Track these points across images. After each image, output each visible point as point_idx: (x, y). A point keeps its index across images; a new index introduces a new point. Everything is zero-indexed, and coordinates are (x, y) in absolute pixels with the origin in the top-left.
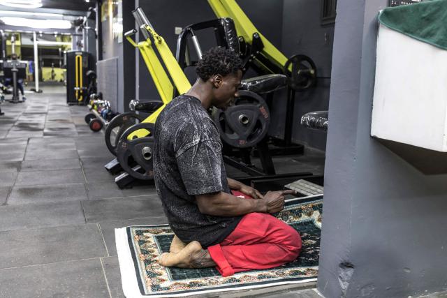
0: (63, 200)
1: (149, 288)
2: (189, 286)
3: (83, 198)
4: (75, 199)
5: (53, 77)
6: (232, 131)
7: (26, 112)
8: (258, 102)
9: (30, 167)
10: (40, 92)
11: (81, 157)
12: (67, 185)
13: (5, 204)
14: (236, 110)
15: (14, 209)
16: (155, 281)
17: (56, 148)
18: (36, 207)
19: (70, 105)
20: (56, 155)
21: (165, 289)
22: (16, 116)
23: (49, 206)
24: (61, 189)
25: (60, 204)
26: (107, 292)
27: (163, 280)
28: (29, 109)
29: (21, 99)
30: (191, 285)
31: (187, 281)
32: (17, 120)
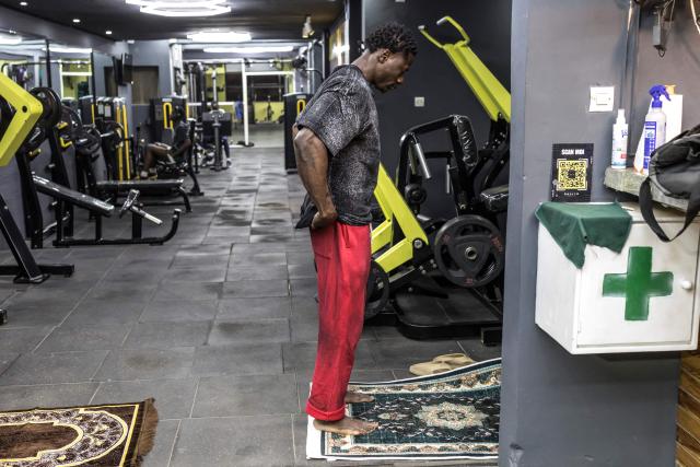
0: (264, 341)
1: (330, 450)
2: (367, 451)
3: (285, 339)
4: (276, 341)
5: (269, 117)
6: (458, 268)
7: (231, 189)
8: (490, 232)
9: (232, 292)
10: (251, 145)
11: (291, 277)
12: (270, 320)
13: (205, 344)
14: (461, 241)
15: (214, 351)
16: (338, 442)
17: (263, 262)
18: (237, 350)
19: (289, 173)
20: (262, 273)
21: (344, 451)
22: (218, 197)
23: (249, 349)
24: (262, 325)
25: (261, 346)
26: (292, 450)
27: (345, 443)
28: (234, 184)
29: (224, 165)
30: (370, 450)
31: (368, 446)
32: (220, 206)
